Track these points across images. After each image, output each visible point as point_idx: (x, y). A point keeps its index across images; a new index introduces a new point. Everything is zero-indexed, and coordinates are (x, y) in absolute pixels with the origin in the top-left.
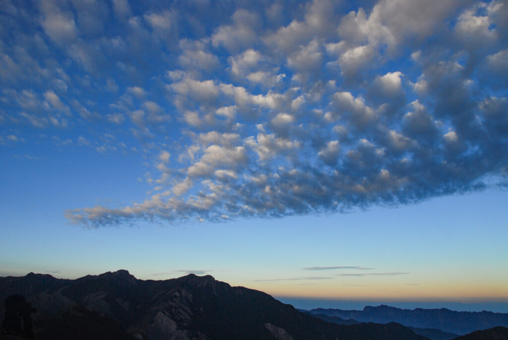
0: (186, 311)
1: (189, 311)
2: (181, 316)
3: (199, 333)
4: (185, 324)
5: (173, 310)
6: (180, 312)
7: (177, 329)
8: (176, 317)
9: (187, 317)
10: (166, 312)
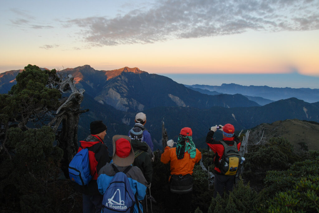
0: (125, 88)
1: (126, 88)
2: (122, 90)
3: (133, 99)
4: (125, 95)
5: (118, 87)
6: (122, 89)
7: (121, 98)
8: (120, 91)
9: (126, 91)
10: (114, 89)
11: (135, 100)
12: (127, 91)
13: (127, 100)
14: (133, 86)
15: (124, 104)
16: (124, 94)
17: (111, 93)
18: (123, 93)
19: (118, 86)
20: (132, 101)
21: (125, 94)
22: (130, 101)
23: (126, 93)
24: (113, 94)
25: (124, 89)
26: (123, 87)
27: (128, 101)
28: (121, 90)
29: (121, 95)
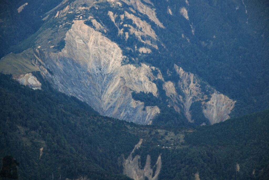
11: (192, 76)
12: (153, 34)
13: (155, 73)
14: (184, 12)
15: (138, 90)
16: (141, 45)
17: (81, 42)
18: (133, 41)
19: (111, 9)
20: (175, 79)
21: (146, 46)
22: (167, 80)
23: (149, 42)
24: (90, 45)
25: (142, 24)
26: (137, 14)
27: (160, 77)
28: (126, 30)
29: (124, 53)
